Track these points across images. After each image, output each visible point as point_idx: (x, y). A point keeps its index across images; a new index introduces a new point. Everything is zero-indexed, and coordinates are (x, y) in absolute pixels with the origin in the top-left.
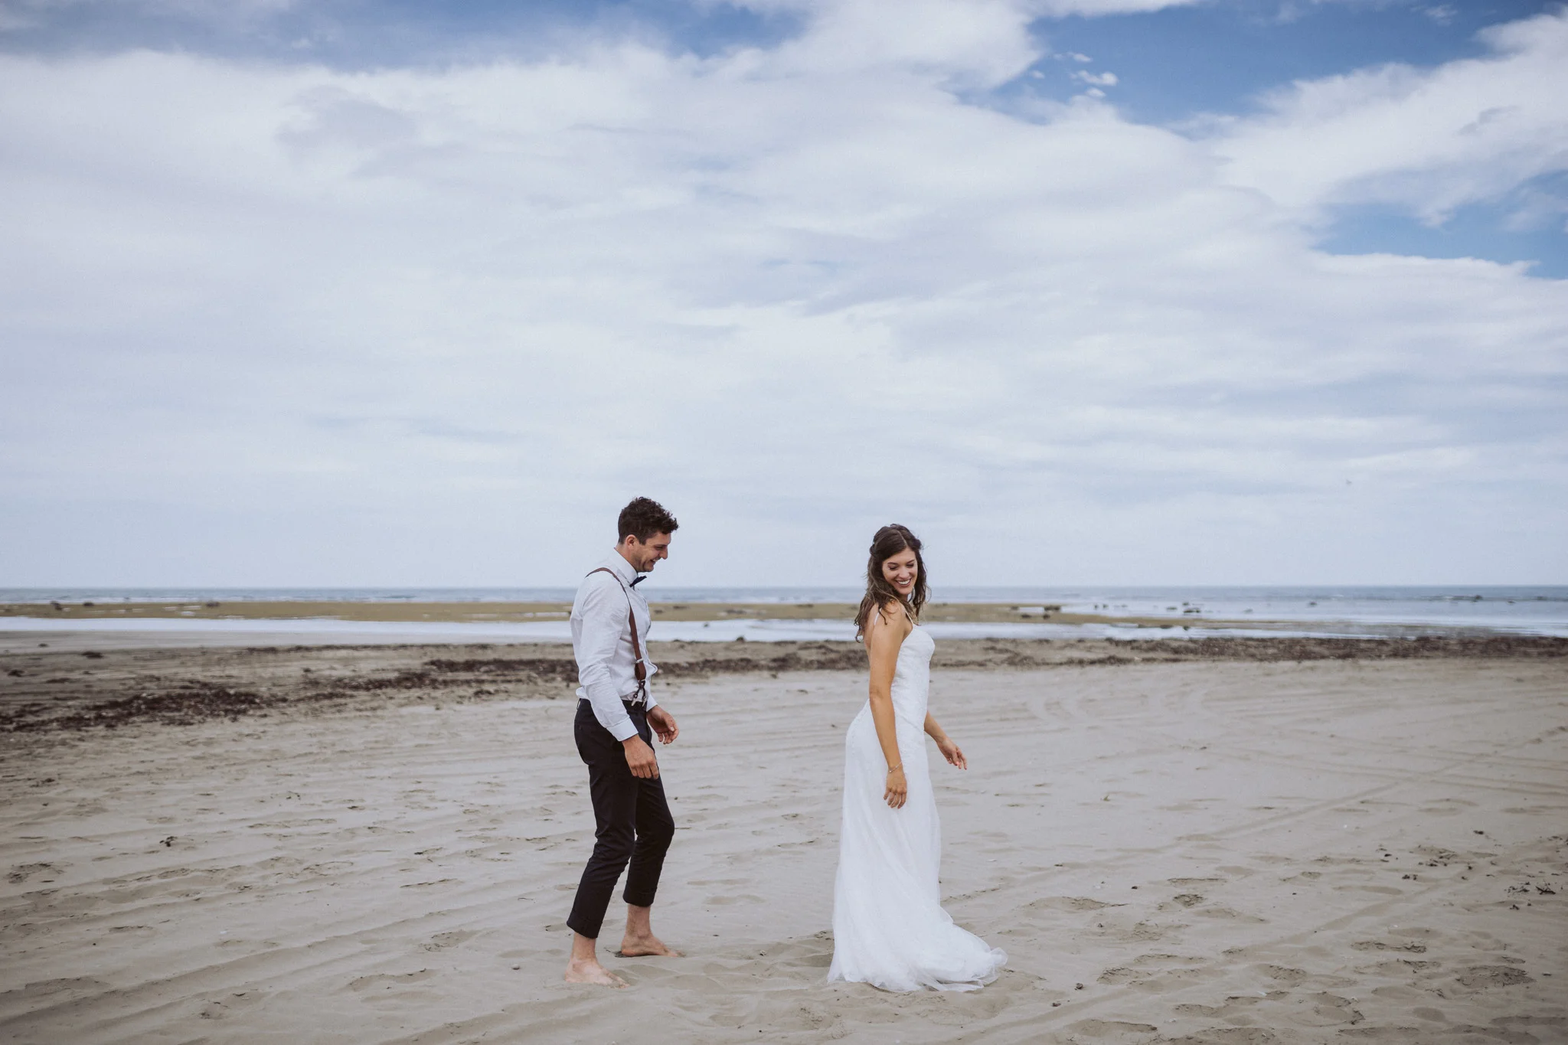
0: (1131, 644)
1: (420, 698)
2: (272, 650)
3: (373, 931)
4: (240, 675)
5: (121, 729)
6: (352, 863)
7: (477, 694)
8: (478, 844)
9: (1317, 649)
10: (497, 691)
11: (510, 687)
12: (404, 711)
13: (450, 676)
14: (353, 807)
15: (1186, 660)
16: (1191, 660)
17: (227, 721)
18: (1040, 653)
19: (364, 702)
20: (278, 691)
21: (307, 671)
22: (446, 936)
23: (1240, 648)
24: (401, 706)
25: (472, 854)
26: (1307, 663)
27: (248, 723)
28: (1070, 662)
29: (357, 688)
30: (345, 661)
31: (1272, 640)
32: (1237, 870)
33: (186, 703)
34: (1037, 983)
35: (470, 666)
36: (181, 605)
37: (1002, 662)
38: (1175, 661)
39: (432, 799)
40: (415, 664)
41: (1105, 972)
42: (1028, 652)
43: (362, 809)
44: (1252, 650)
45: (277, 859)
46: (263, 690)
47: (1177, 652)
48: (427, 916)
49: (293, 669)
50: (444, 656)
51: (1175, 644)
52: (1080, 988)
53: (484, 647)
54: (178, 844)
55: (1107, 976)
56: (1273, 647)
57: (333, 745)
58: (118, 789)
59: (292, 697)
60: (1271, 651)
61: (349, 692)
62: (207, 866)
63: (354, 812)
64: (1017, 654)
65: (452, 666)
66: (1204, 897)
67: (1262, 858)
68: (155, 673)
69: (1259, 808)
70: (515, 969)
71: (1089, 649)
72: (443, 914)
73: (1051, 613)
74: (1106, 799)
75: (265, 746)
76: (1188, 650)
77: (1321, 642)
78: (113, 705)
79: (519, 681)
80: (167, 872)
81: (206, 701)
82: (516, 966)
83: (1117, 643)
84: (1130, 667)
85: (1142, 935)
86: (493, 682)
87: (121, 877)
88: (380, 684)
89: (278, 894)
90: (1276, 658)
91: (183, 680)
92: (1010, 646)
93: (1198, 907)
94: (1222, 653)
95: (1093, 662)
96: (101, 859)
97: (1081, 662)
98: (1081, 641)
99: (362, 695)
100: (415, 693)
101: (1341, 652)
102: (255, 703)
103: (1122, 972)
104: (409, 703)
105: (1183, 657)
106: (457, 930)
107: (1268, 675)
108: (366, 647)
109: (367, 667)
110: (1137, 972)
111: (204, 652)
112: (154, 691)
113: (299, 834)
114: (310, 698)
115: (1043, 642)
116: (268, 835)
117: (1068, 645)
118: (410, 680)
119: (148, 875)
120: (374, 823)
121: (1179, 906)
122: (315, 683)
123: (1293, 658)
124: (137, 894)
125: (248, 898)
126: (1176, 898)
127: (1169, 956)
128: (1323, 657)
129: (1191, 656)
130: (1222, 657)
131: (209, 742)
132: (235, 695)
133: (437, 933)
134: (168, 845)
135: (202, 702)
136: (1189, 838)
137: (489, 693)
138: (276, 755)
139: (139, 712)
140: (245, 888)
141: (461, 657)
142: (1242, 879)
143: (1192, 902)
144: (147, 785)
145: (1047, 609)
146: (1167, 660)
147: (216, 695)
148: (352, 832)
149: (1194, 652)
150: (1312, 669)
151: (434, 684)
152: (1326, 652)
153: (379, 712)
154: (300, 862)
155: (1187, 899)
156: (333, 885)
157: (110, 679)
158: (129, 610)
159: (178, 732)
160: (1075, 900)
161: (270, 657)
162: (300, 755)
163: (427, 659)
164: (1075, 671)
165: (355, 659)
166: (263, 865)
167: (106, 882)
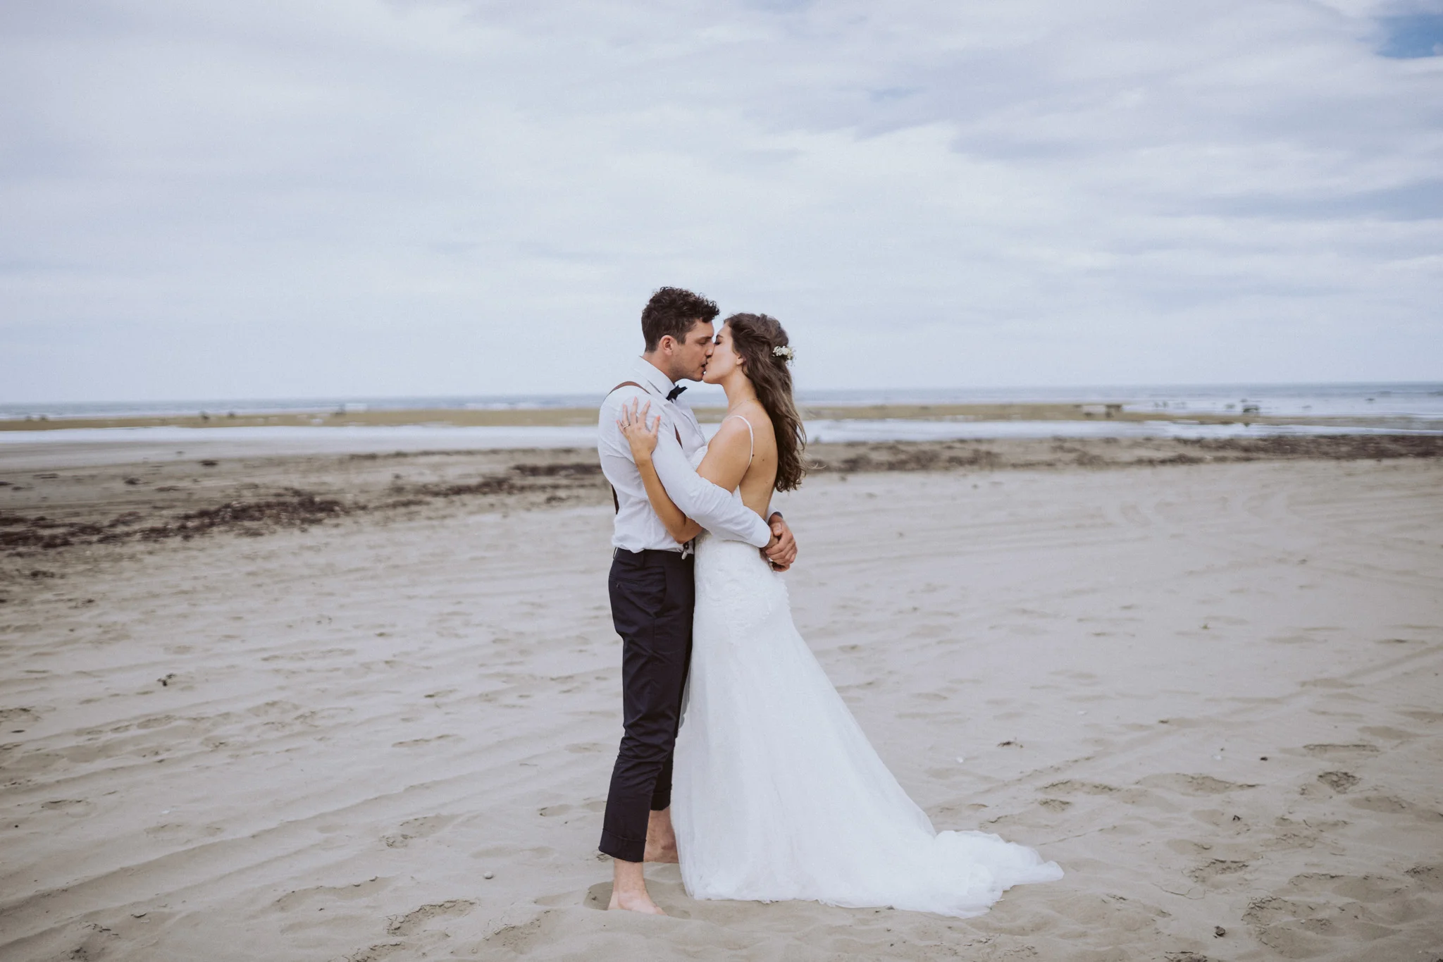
0: (1199, 442)
1: (492, 505)
2: (372, 457)
3: (336, 813)
4: (332, 483)
5: (197, 541)
6: (351, 710)
7: (550, 500)
8: (497, 685)
9: (1393, 447)
10: (569, 498)
11: (582, 492)
12: (473, 519)
13: (530, 480)
14: (381, 635)
15: (1259, 459)
16: (1264, 459)
17: (296, 532)
18: (1108, 453)
19: (437, 509)
20: (362, 499)
21: (397, 477)
22: (418, 823)
23: (1311, 446)
24: (471, 513)
25: (488, 698)
26: (1387, 462)
27: (317, 534)
28: (1140, 462)
29: (436, 494)
30: (435, 467)
31: (1344, 437)
32: (1387, 732)
33: (268, 512)
34: (1161, 922)
35: (551, 470)
36: (312, 416)
37: (1072, 462)
38: (1248, 460)
39: (467, 624)
40: (499, 468)
41: (1252, 905)
42: (1095, 451)
43: (390, 635)
44: (1325, 448)
45: (273, 704)
46: (348, 499)
47: (1248, 451)
48: (407, 790)
49: (383, 476)
50: (530, 461)
51: (1244, 443)
52: (1221, 935)
53: (568, 451)
54: (174, 683)
55: (1254, 912)
56: (1346, 444)
57: (389, 558)
58: (153, 611)
59: (371, 505)
60: (1344, 449)
61: (428, 499)
62: (193, 714)
63: (380, 640)
64: (1085, 454)
65: (534, 471)
66: (1357, 775)
67: (1413, 714)
68: (257, 481)
69: (1388, 642)
70: (487, 878)
71: (1158, 448)
72: (428, 788)
73: (1113, 412)
74: (1205, 627)
75: (321, 560)
76: (1258, 449)
77: (1395, 439)
78: (203, 514)
79: (593, 486)
80: (149, 720)
81: (290, 509)
82: (488, 874)
83: (1185, 442)
84: (1203, 467)
85: (1291, 841)
86: (568, 487)
87: (97, 727)
88: (459, 490)
89: (254, 754)
90: (1351, 456)
91: (279, 488)
92: (1078, 446)
93: (1354, 792)
94: (1293, 451)
95: (1163, 462)
96: (88, 701)
97: (1151, 462)
98: (1148, 439)
99: (439, 502)
100: (491, 499)
101: (1419, 449)
102: (333, 510)
103: (1274, 904)
104: (481, 510)
105: (1255, 455)
106: (431, 814)
107: (1350, 475)
108: (458, 453)
109: (455, 473)
110: (1293, 904)
111: (310, 459)
112: (249, 498)
113: (310, 670)
114: (388, 506)
115: (1110, 441)
116: (277, 671)
117: (1135, 444)
118: (493, 485)
119: (126, 724)
120: (395, 656)
121: (1327, 789)
122: (399, 490)
123: (1370, 456)
124: (105, 751)
125: (221, 758)
126: (1321, 776)
127: (1332, 877)
128: (1401, 455)
129: (1262, 455)
130: (1295, 456)
131: (268, 557)
132: (322, 503)
133: (406, 819)
134: (165, 684)
135: (286, 511)
136: (1315, 683)
137: (560, 499)
138: (330, 570)
139: (224, 522)
140: (220, 745)
141: (543, 462)
142: (1397, 746)
143: (1341, 782)
144: (183, 607)
145: (1109, 406)
146: (1238, 459)
147: (302, 504)
148: (367, 667)
149: (1265, 450)
150: (1395, 468)
151: (512, 489)
152: (1404, 451)
153: (448, 522)
154: (296, 707)
155: (1335, 778)
156: (321, 739)
157: (214, 489)
158: (267, 421)
159: (246, 544)
160: (1193, 778)
161: (368, 463)
162: (350, 571)
163: (513, 464)
164: (1147, 472)
165: (447, 464)
166: (255, 711)
167: (79, 733)
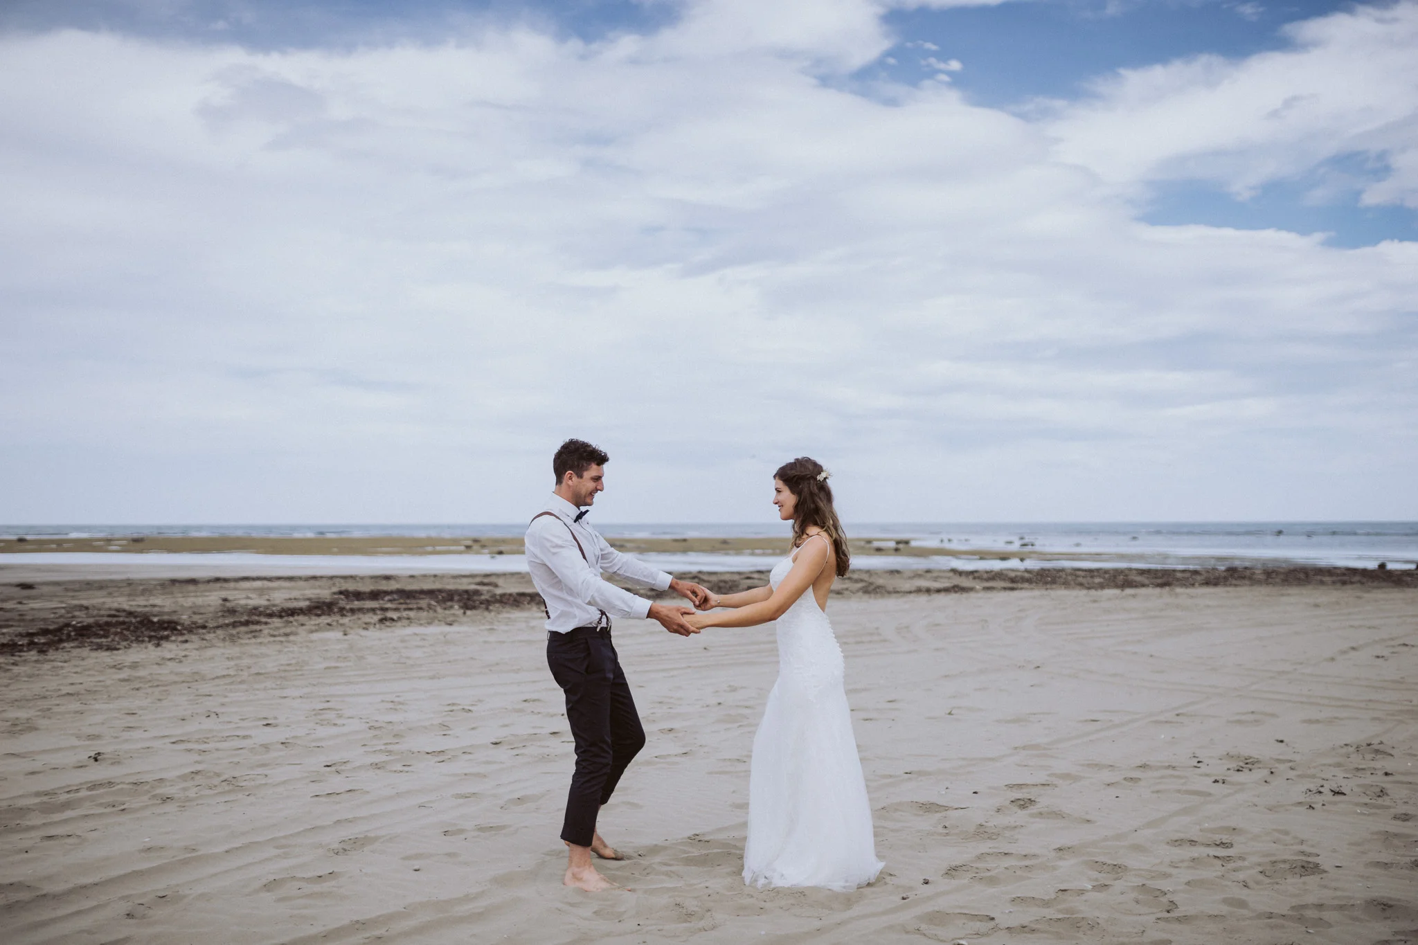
0: (972, 574)
1: (329, 625)
2: (193, 581)
3: (285, 837)
4: (163, 604)
5: (52, 654)
6: (266, 776)
7: (382, 621)
8: (382, 758)
9: (1139, 578)
10: (399, 618)
11: (412, 614)
12: (315, 636)
13: (356, 604)
14: (268, 725)
15: (1021, 589)
16: (1026, 589)
17: (150, 646)
18: (891, 583)
19: (278, 628)
20: (199, 619)
21: (225, 600)
22: (352, 841)
23: (1070, 578)
24: (312, 632)
25: (377, 766)
26: (1129, 591)
27: (170, 648)
28: (919, 591)
29: (271, 615)
30: (261, 591)
31: (1098, 570)
32: (1066, 776)
33: (113, 630)
34: (888, 879)
35: (375, 595)
36: (109, 541)
37: (858, 591)
38: (1012, 589)
39: (340, 716)
40: (325, 593)
41: (949, 868)
42: (880, 582)
43: (276, 726)
44: (1080, 579)
45: (197, 773)
46: (185, 618)
47: (1014, 581)
48: (335, 823)
49: (213, 599)
50: (351, 586)
51: (1013, 574)
52: (927, 883)
53: (387, 578)
54: (104, 759)
55: (950, 872)
56: (1100, 576)
57: (249, 668)
58: (49, 709)
59: (210, 625)
60: (1097, 580)
61: (263, 619)
62: (133, 779)
63: (268, 729)
64: (871, 584)
65: (358, 595)
66: (1036, 800)
67: (1089, 765)
68: (85, 603)
69: (1086, 721)
70: (416, 870)
71: (936, 579)
72: (350, 822)
73: (901, 547)
74: (950, 714)
75: (186, 669)
76: (1024, 580)
77: (1142, 572)
78: (45, 632)
79: (420, 609)
80: (95, 785)
81: (132, 628)
82: (416, 867)
83: (960, 573)
84: (972, 594)
85: (982, 835)
86: (396, 610)
87: (53, 790)
88: (293, 612)
89: (197, 805)
90: (1102, 586)
91: (110, 609)
92: (865, 577)
93: (1033, 809)
94: (1054, 582)
95: (939, 591)
96: (33, 773)
97: (928, 591)
98: (928, 571)
99: (276, 622)
100: (325, 620)
101: (1159, 581)
102: (176, 629)
103: (964, 868)
104: (319, 629)
105: (1020, 585)
106: (362, 836)
107: (1095, 601)
108: (279, 578)
109: (280, 597)
110: (977, 868)
111: (130, 583)
112: (83, 619)
113: (217, 750)
114: (227, 625)
115: (894, 572)
116: (189, 750)
117: (917, 575)
118: (320, 608)
119: (75, 788)
120: (287, 739)
121: (1016, 809)
122: (232, 611)
123: (1117, 586)
124: (66, 805)
125: (170, 807)
126: (1012, 801)
127: (1006, 854)
128: (1143, 585)
129: (1026, 585)
130: (1054, 586)
131: (134, 666)
132: (158, 622)
133: (344, 839)
134: (96, 760)
135: (128, 629)
136: (1024, 748)
137: (392, 620)
138: (197, 677)
139: (69, 638)
140: (167, 799)
141: (366, 588)
142: (1071, 784)
143: (1026, 805)
144: (75, 706)
146: (1005, 589)
147: (141, 622)
148: (266, 747)
149: (1029, 581)
150: (1134, 596)
151: (342, 612)
152: (1147, 582)
153: (292, 638)
154: (218, 775)
155: (1022, 803)
156: (248, 795)
157: (42, 608)
158: (61, 545)
159: (104, 656)
160: (923, 804)
161: (191, 587)
162: (217, 677)
163: (335, 589)
164: (923, 599)
165: (269, 589)
166: (183, 778)
167: (37, 794)
